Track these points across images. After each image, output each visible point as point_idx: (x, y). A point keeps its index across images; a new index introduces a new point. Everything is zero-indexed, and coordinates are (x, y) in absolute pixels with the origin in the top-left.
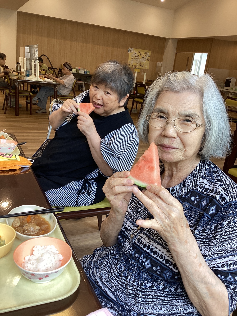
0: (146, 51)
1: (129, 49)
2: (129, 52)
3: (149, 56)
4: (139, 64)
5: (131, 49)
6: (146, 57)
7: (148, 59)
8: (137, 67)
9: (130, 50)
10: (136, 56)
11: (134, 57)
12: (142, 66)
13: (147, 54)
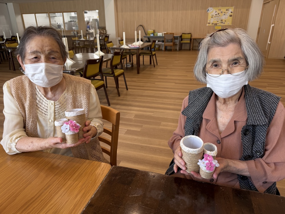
0: (227, 8)
2: (208, 12)
3: (231, 12)
4: (219, 21)
5: (210, 8)
6: (227, 14)
7: (230, 15)
8: (218, 25)
10: (216, 15)
13: (228, 11)
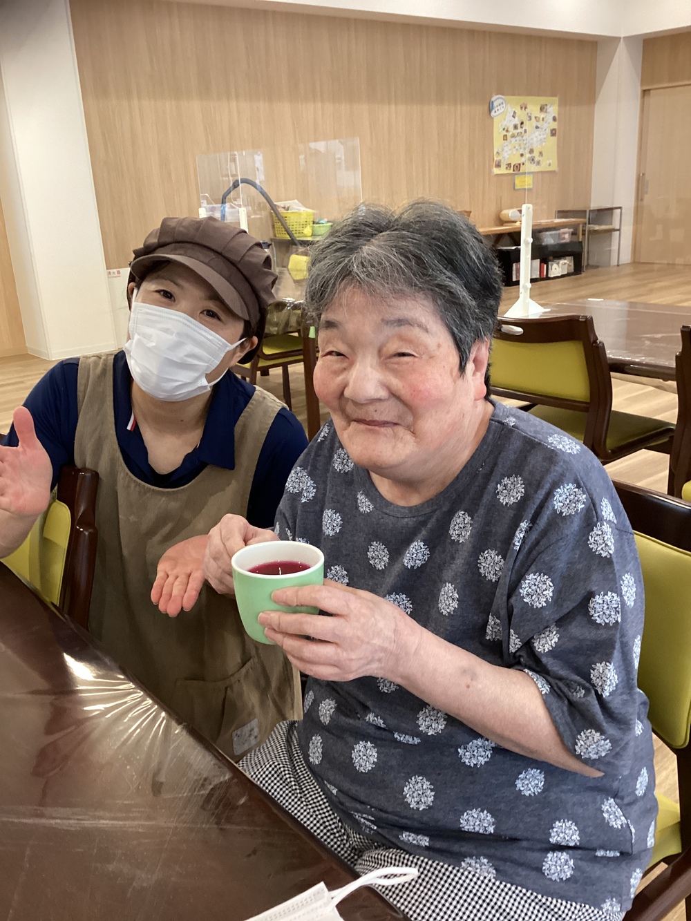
0: (543, 100)
1: (493, 99)
2: (493, 113)
4: (526, 155)
5: (497, 100)
6: (545, 125)
7: (552, 131)
8: (522, 169)
9: (495, 104)
11: (512, 131)
13: (546, 111)
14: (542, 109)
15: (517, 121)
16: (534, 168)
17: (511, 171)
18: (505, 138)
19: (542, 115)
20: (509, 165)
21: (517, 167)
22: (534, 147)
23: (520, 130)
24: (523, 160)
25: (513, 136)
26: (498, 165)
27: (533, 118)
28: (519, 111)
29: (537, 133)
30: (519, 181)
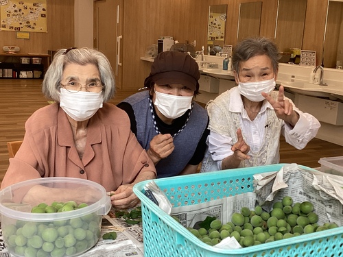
3: (44, 10)
4: (24, 24)
6: (37, 12)
7: (42, 15)
8: (21, 30)
10: (16, 11)
11: (13, 12)
12: (33, 28)
13: (38, 6)
14: (34, 5)
15: (16, 9)
16: (30, 30)
17: (14, 30)
18: (8, 15)
19: (35, 8)
20: (11, 27)
21: (18, 29)
22: (30, 21)
23: (18, 13)
24: (21, 26)
25: (14, 15)
26: (4, 27)
27: (28, 8)
28: (17, 4)
29: (32, 15)
30: (19, 35)
